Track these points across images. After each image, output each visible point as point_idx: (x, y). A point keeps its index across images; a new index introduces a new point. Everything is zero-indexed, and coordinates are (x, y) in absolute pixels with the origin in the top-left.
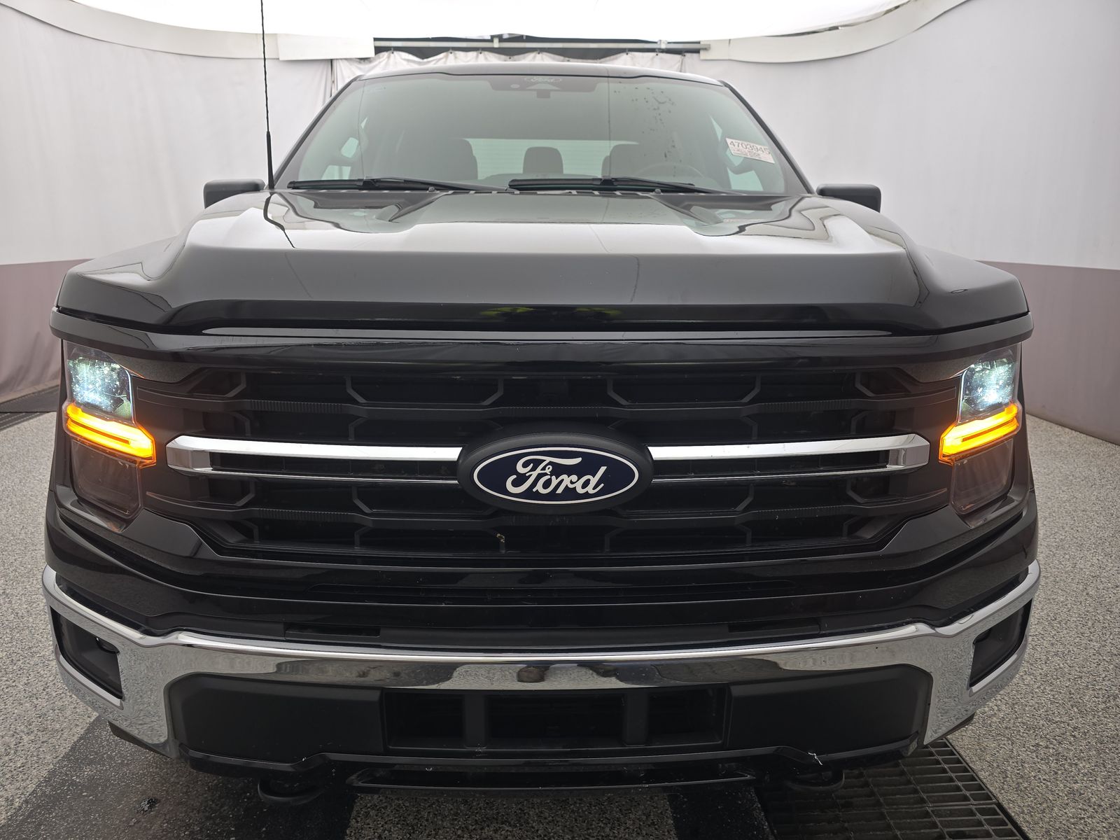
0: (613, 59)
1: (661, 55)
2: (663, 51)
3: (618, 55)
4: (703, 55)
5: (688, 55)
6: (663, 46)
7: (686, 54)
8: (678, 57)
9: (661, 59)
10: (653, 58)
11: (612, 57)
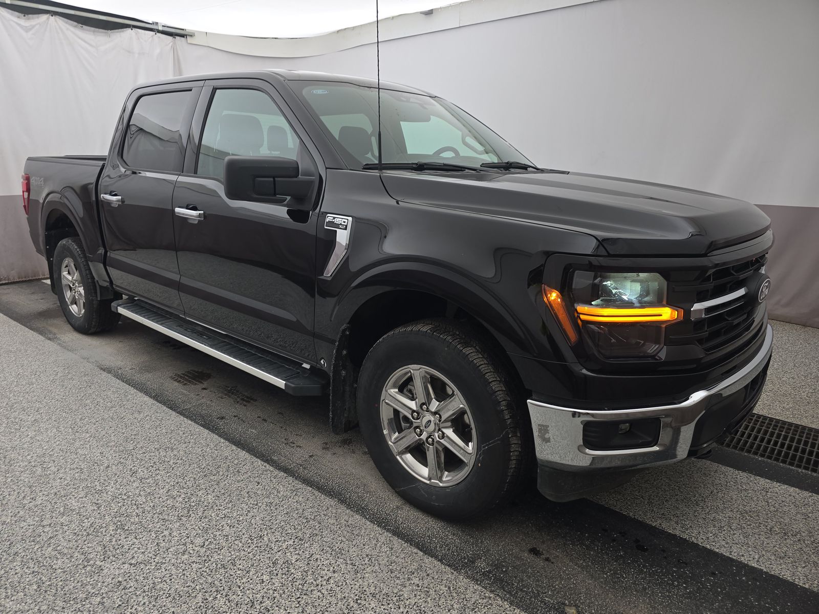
0: (120, 32)
1: (158, 34)
2: (159, 31)
3: (125, 29)
4: (189, 39)
5: (178, 38)
6: (161, 28)
7: (176, 37)
8: (170, 38)
9: (159, 37)
10: (152, 36)
11: (120, 30)
